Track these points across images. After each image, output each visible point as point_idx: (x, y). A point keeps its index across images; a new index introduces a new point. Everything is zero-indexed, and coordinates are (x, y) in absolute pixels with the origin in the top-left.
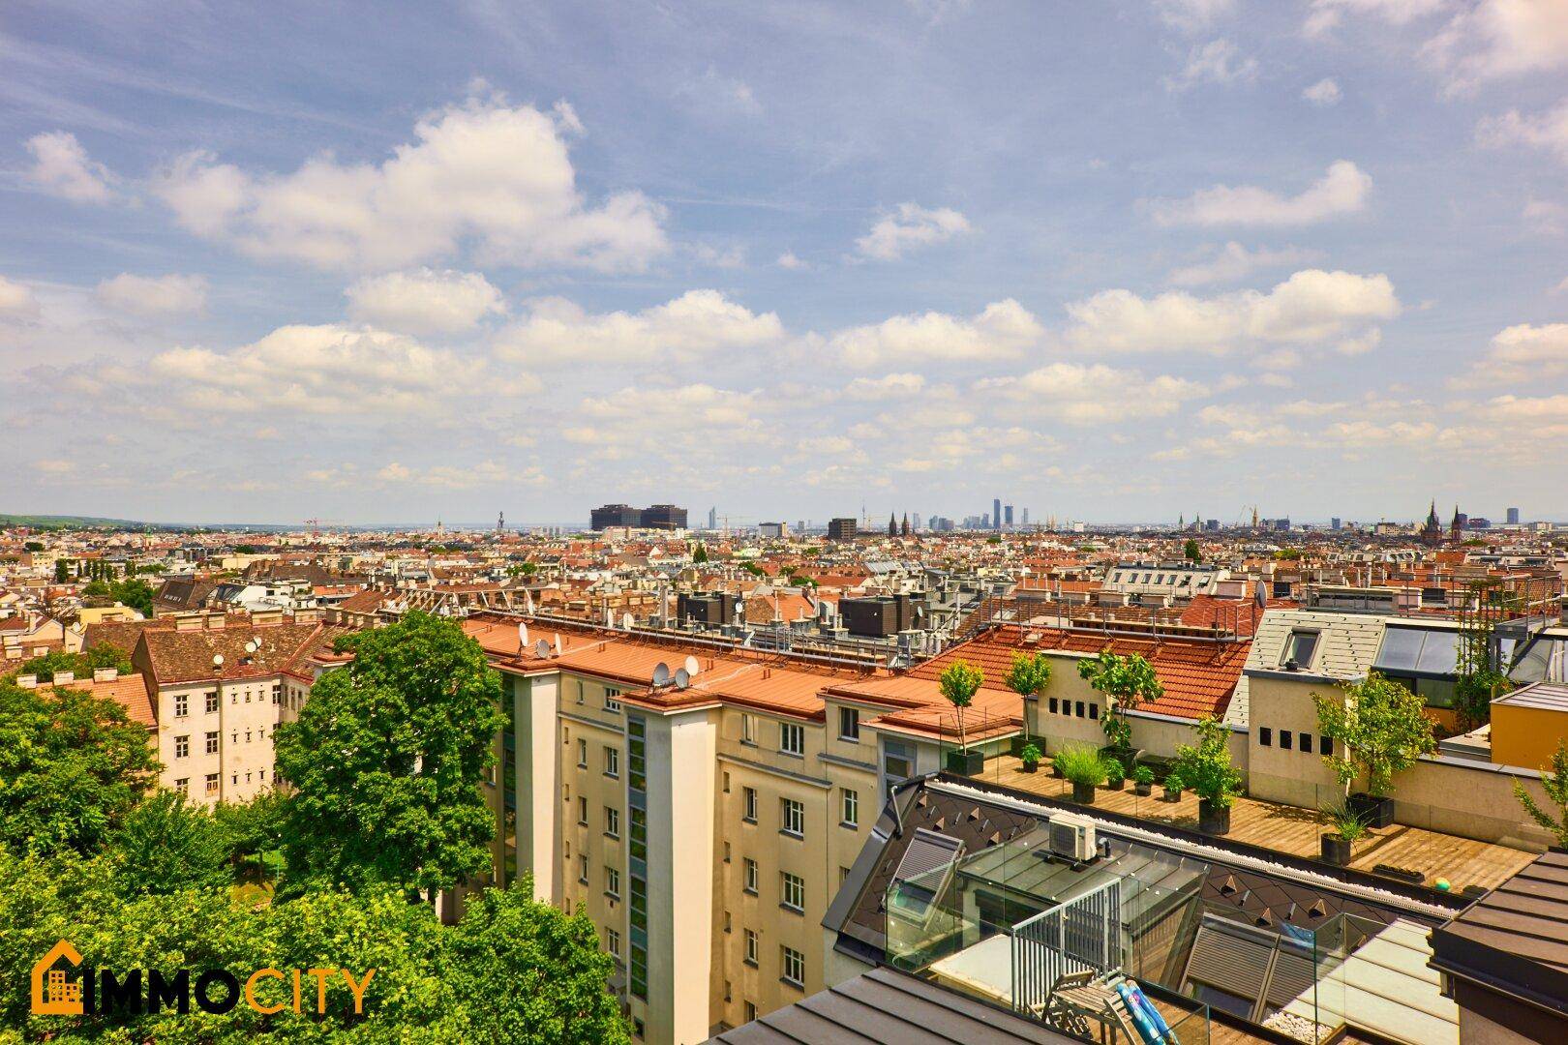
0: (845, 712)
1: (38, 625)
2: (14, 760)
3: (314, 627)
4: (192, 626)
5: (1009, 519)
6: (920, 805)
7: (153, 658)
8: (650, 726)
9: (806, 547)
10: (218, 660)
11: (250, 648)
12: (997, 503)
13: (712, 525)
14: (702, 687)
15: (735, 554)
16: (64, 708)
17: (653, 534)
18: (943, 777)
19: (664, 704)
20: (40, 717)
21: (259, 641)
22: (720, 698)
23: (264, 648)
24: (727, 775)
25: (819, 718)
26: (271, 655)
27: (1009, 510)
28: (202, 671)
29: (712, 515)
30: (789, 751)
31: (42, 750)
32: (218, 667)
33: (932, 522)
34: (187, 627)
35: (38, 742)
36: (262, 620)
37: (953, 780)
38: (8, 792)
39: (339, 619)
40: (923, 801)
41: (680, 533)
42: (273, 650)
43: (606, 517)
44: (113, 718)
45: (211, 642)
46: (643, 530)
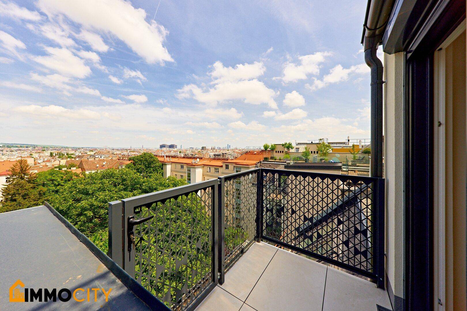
0: (226, 165)
1: (54, 161)
2: (57, 184)
3: (116, 160)
4: (92, 160)
5: (230, 147)
6: (261, 165)
7: (84, 165)
8: (192, 170)
9: (198, 151)
10: (98, 166)
11: (104, 163)
12: (228, 145)
13: (181, 148)
14: (200, 163)
15: (186, 152)
16: (66, 174)
17: (171, 149)
18: (263, 161)
19: (195, 166)
20: (62, 175)
21: (106, 162)
22: (203, 165)
23: (107, 164)
24: (204, 178)
25: (222, 166)
26: (108, 165)
27: (230, 146)
28: (94, 168)
29: (181, 146)
30: (216, 172)
31: (63, 181)
32: (97, 167)
33: (218, 148)
34: (91, 160)
35: (62, 180)
36: (106, 159)
37: (265, 161)
38: (56, 190)
39: (122, 158)
40: (261, 164)
41: (176, 149)
42: (108, 164)
43: (162, 146)
44: (77, 176)
45: (96, 163)
46: (169, 148)
